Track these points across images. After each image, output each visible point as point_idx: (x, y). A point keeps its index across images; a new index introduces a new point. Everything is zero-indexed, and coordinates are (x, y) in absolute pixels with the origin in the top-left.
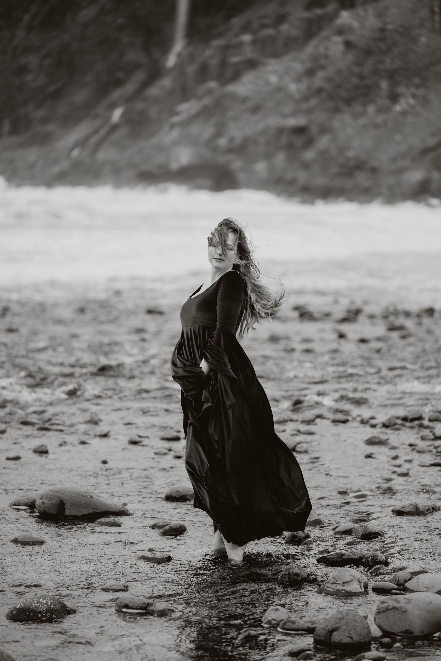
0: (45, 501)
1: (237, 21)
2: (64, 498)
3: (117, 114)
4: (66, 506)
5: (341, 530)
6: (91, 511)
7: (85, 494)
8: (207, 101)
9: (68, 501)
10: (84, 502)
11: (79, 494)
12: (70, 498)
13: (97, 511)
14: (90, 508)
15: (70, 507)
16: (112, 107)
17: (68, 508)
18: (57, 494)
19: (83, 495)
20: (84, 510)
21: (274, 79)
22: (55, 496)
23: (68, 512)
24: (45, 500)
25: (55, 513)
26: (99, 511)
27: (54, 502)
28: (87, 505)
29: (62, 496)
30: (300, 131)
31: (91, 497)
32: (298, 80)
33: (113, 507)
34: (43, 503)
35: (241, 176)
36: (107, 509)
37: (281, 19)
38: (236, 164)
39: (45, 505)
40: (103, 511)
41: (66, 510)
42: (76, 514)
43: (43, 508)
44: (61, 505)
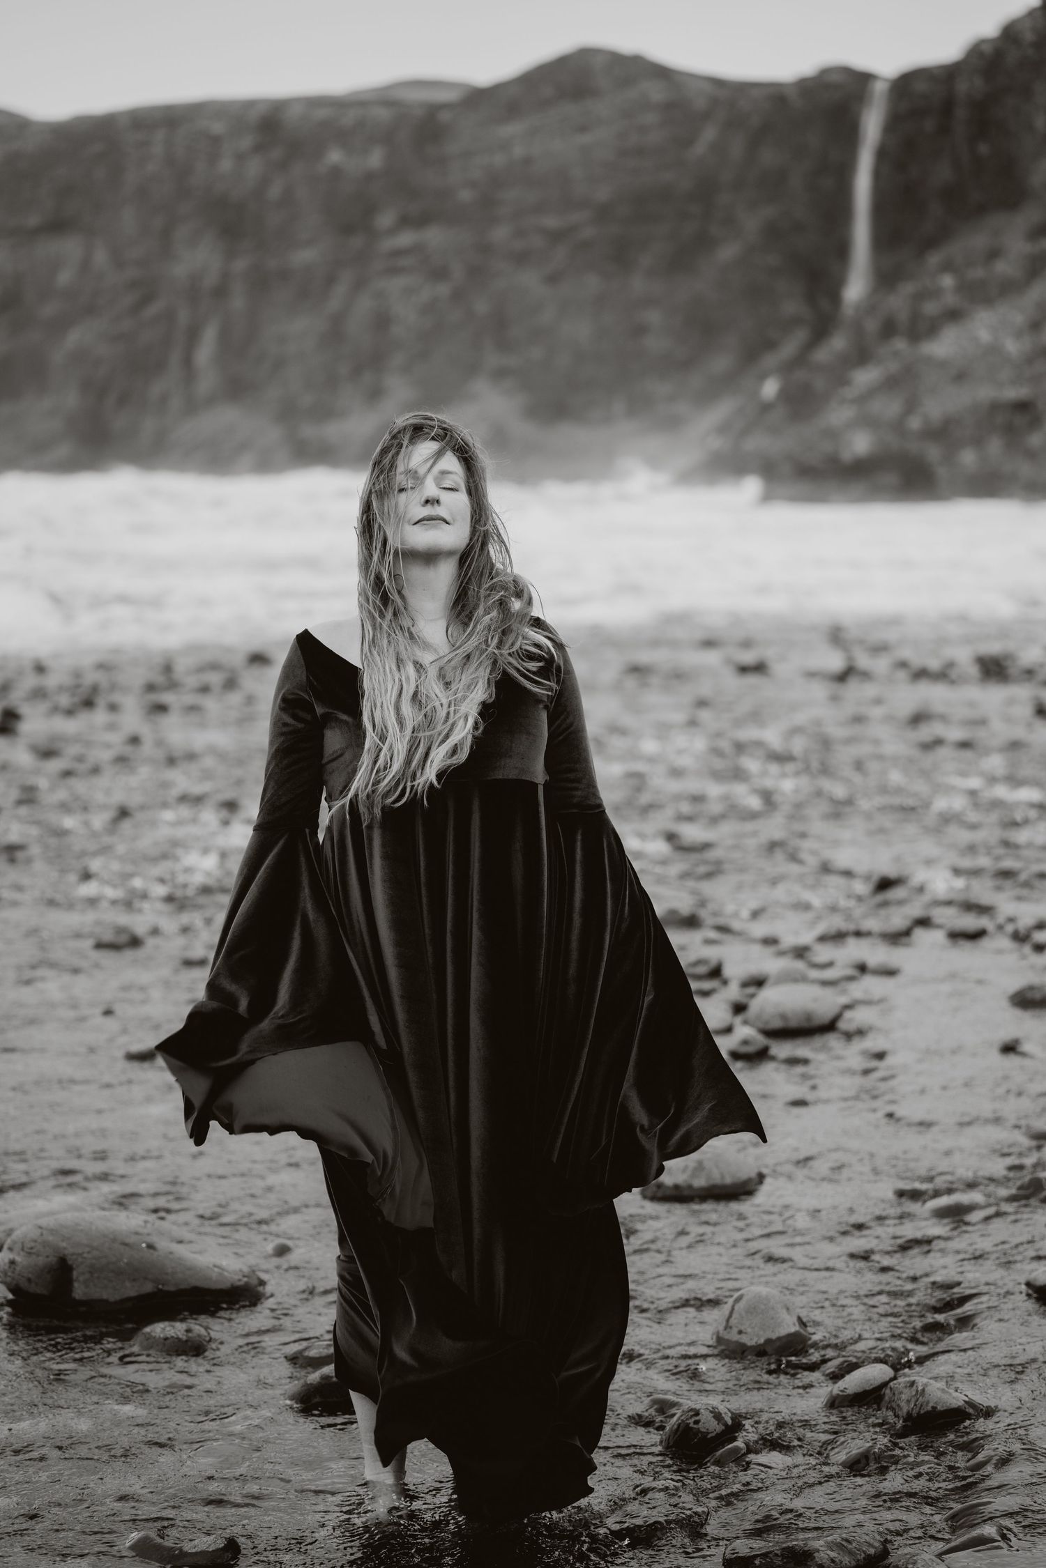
0: (18, 1259)
1: (934, 259)
2: (71, 1250)
3: (770, 388)
4: (75, 1274)
5: (850, 1391)
6: (148, 1288)
7: (132, 1239)
8: (893, 367)
9: (80, 1260)
10: (127, 1264)
11: (114, 1240)
12: (87, 1249)
13: (166, 1288)
14: (146, 1278)
15: (87, 1276)
16: (762, 377)
17: (81, 1278)
18: (51, 1238)
19: (127, 1241)
20: (128, 1284)
21: (984, 336)
22: (45, 1244)
23: (79, 1292)
24: (19, 1254)
25: (45, 1292)
26: (172, 1288)
27: (41, 1261)
28: (136, 1271)
29: (64, 1244)
30: (1023, 407)
31: (151, 1247)
32: (1018, 335)
33: (214, 1276)
34: (12, 1262)
35: (942, 472)
36: (195, 1283)
37: (994, 254)
38: (933, 453)
39: (18, 1269)
40: (182, 1287)
41: (76, 1285)
42: (105, 1296)
43: (13, 1279)
44: (62, 1270)
